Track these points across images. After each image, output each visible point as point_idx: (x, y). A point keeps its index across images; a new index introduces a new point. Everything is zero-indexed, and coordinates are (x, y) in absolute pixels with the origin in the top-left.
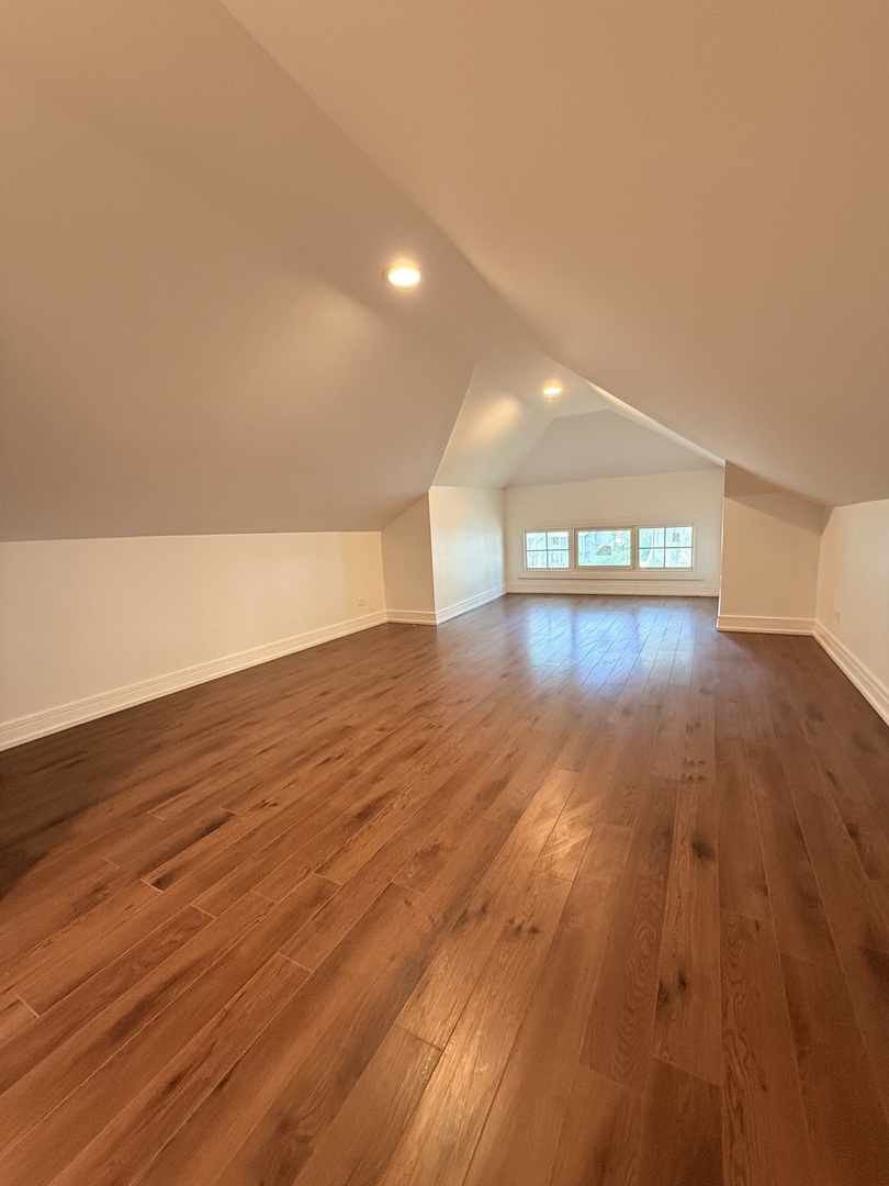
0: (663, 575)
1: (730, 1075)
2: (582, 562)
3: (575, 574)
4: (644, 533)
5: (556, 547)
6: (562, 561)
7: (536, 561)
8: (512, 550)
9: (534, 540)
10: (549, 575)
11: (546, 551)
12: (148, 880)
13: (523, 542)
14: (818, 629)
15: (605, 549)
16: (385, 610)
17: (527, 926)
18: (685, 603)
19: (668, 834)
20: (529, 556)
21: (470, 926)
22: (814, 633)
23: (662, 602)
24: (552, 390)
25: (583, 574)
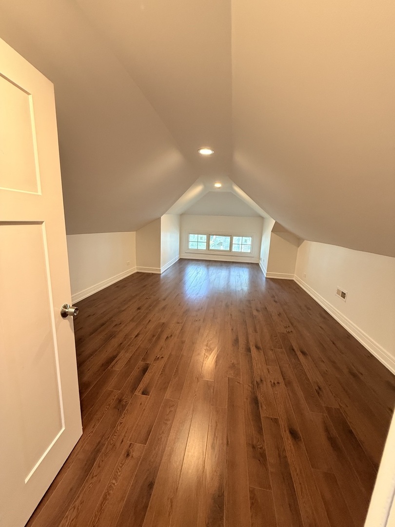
0: (241, 255)
1: (340, 406)
2: (211, 248)
3: (208, 252)
4: (235, 238)
5: (202, 241)
6: (203, 247)
7: (192, 246)
8: (183, 241)
9: (193, 237)
10: (197, 252)
11: (197, 242)
12: (138, 393)
13: (188, 238)
14: (295, 278)
15: (220, 243)
16: (136, 267)
17: (276, 382)
18: (247, 265)
19: (293, 350)
20: (190, 243)
21: (261, 385)
22: (294, 279)
23: (241, 265)
24: (218, 185)
25: (212, 253)
